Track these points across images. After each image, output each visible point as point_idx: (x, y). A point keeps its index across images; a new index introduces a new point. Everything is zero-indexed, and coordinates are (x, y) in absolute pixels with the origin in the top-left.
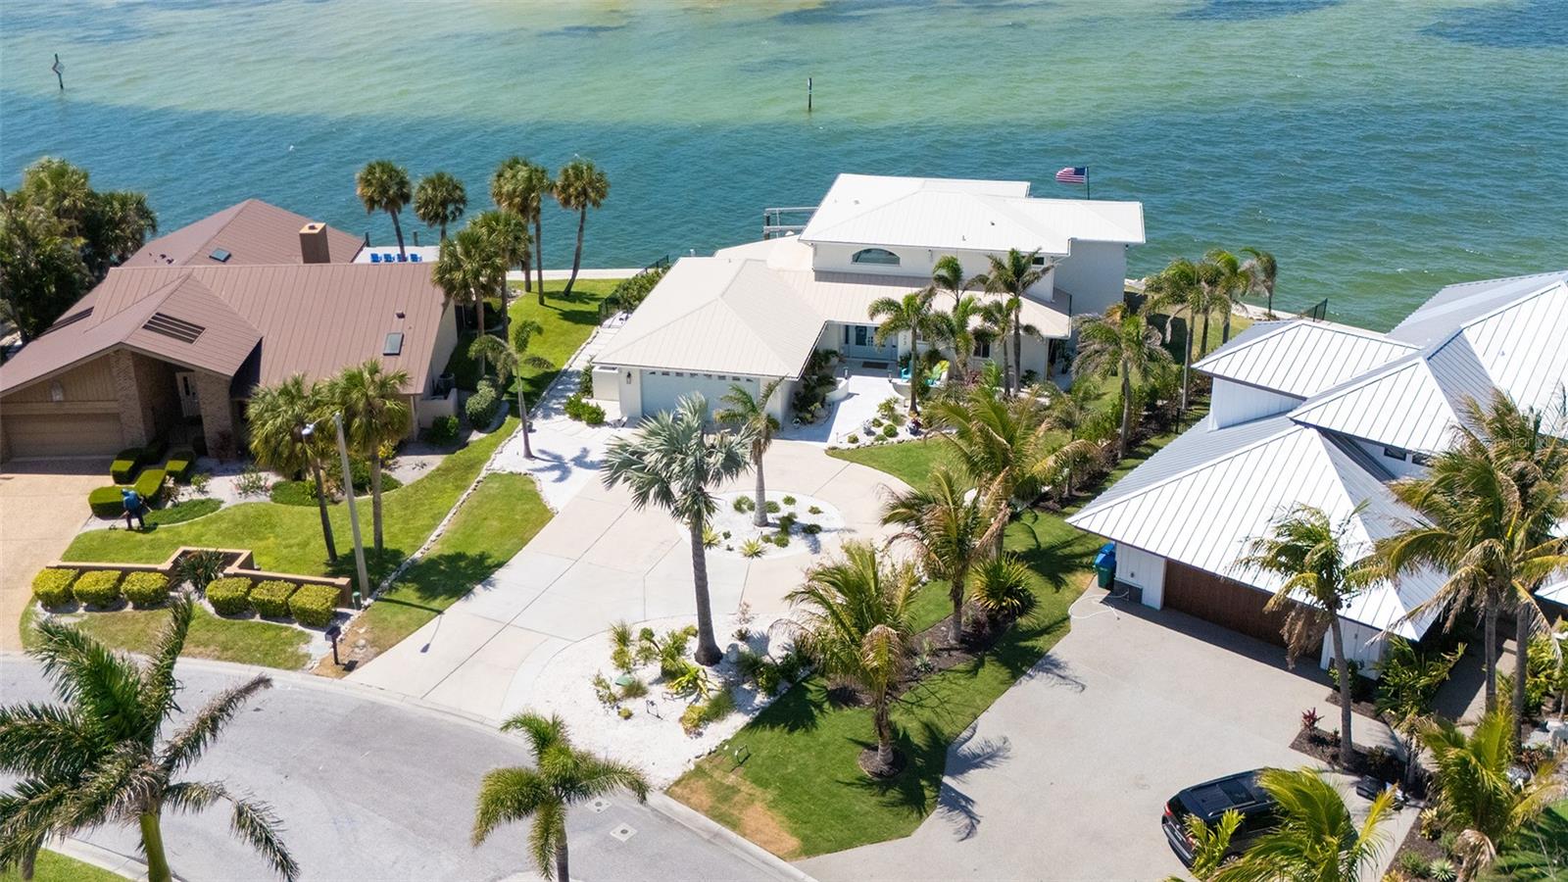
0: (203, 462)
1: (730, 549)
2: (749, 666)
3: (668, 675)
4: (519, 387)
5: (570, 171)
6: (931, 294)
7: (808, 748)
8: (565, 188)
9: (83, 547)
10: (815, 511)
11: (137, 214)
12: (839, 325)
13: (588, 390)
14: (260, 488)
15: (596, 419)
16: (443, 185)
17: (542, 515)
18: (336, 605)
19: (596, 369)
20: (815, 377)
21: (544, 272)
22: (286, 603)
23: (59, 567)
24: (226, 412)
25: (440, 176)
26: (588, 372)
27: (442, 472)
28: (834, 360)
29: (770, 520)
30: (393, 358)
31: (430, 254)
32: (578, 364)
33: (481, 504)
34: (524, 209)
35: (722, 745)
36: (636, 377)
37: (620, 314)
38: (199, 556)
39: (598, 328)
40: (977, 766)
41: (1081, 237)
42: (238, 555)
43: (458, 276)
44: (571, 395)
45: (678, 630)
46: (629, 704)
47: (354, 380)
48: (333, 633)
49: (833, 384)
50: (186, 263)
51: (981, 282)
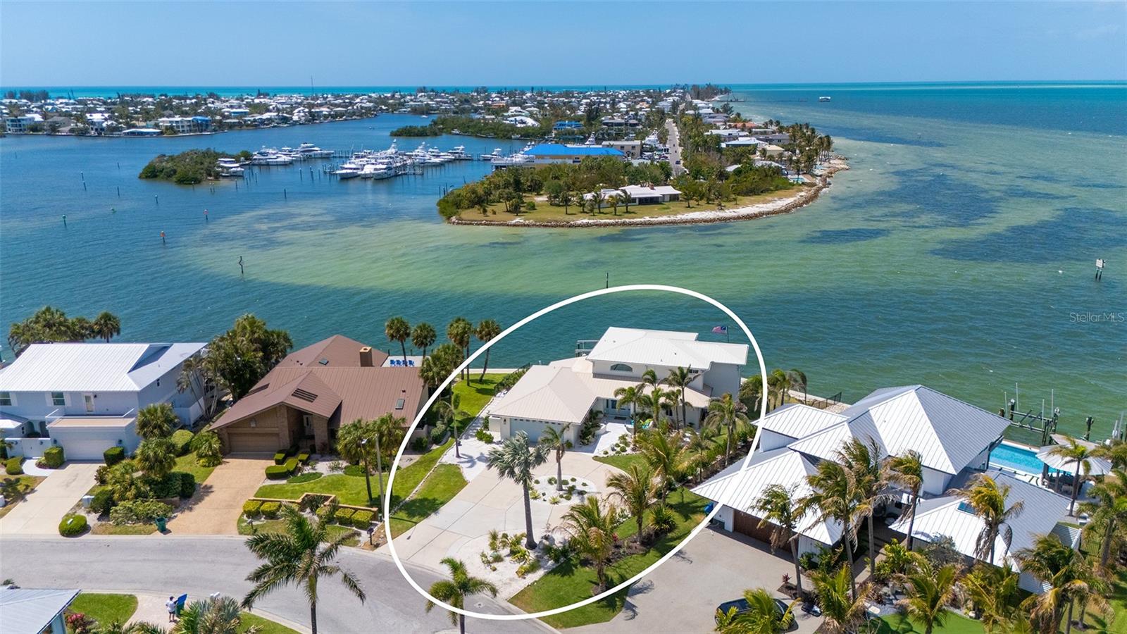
0: (314, 456)
1: (544, 500)
2: (548, 550)
3: (513, 553)
4: (455, 424)
5: (484, 324)
6: (643, 386)
7: (570, 585)
8: (481, 332)
9: (262, 492)
10: (584, 485)
11: (284, 340)
12: (604, 399)
13: (486, 427)
14: (339, 468)
15: (489, 440)
16: (425, 329)
17: (464, 483)
18: (372, 520)
19: (491, 417)
20: (591, 423)
21: (470, 370)
22: (350, 518)
23: (254, 500)
24: (326, 434)
25: (424, 325)
26: (487, 418)
27: (419, 463)
28: (601, 416)
29: (564, 488)
30: (400, 411)
31: (418, 361)
32: (483, 414)
33: (436, 477)
34: (461, 342)
35: (534, 583)
36: (508, 421)
37: (505, 391)
38: (313, 497)
39: (493, 398)
40: (641, 592)
41: (716, 361)
42: (330, 497)
43: (430, 374)
44: (479, 428)
45: (519, 534)
46: (495, 565)
47: (383, 421)
48: (371, 531)
49: (599, 427)
50: (308, 366)
51: (665, 381)
